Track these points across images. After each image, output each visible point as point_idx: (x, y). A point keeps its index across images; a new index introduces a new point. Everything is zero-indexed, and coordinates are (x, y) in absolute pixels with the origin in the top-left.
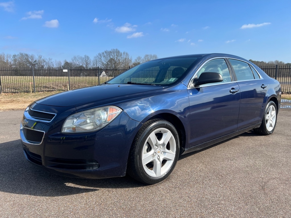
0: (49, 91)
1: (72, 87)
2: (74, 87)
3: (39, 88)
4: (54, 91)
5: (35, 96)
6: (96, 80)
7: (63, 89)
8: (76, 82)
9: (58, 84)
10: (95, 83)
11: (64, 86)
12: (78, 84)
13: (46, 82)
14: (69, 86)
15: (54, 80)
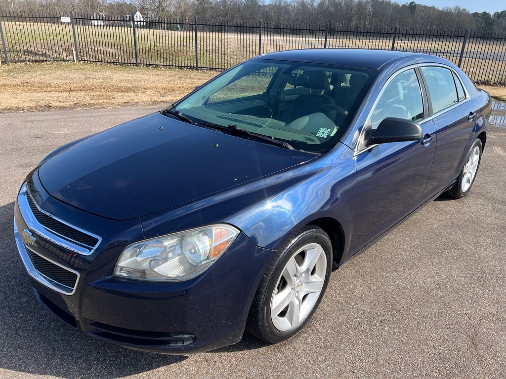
0: (36, 61)
1: (82, 54)
2: (86, 53)
3: (16, 53)
4: (47, 61)
5: (10, 71)
6: (130, 41)
7: (65, 58)
8: (89, 43)
9: (53, 47)
10: (127, 46)
11: (66, 51)
12: (93, 47)
13: (28, 40)
14: (76, 50)
15: (45, 37)
